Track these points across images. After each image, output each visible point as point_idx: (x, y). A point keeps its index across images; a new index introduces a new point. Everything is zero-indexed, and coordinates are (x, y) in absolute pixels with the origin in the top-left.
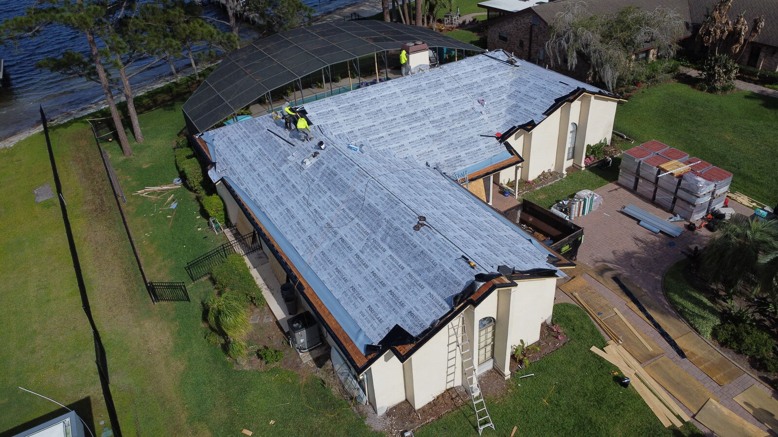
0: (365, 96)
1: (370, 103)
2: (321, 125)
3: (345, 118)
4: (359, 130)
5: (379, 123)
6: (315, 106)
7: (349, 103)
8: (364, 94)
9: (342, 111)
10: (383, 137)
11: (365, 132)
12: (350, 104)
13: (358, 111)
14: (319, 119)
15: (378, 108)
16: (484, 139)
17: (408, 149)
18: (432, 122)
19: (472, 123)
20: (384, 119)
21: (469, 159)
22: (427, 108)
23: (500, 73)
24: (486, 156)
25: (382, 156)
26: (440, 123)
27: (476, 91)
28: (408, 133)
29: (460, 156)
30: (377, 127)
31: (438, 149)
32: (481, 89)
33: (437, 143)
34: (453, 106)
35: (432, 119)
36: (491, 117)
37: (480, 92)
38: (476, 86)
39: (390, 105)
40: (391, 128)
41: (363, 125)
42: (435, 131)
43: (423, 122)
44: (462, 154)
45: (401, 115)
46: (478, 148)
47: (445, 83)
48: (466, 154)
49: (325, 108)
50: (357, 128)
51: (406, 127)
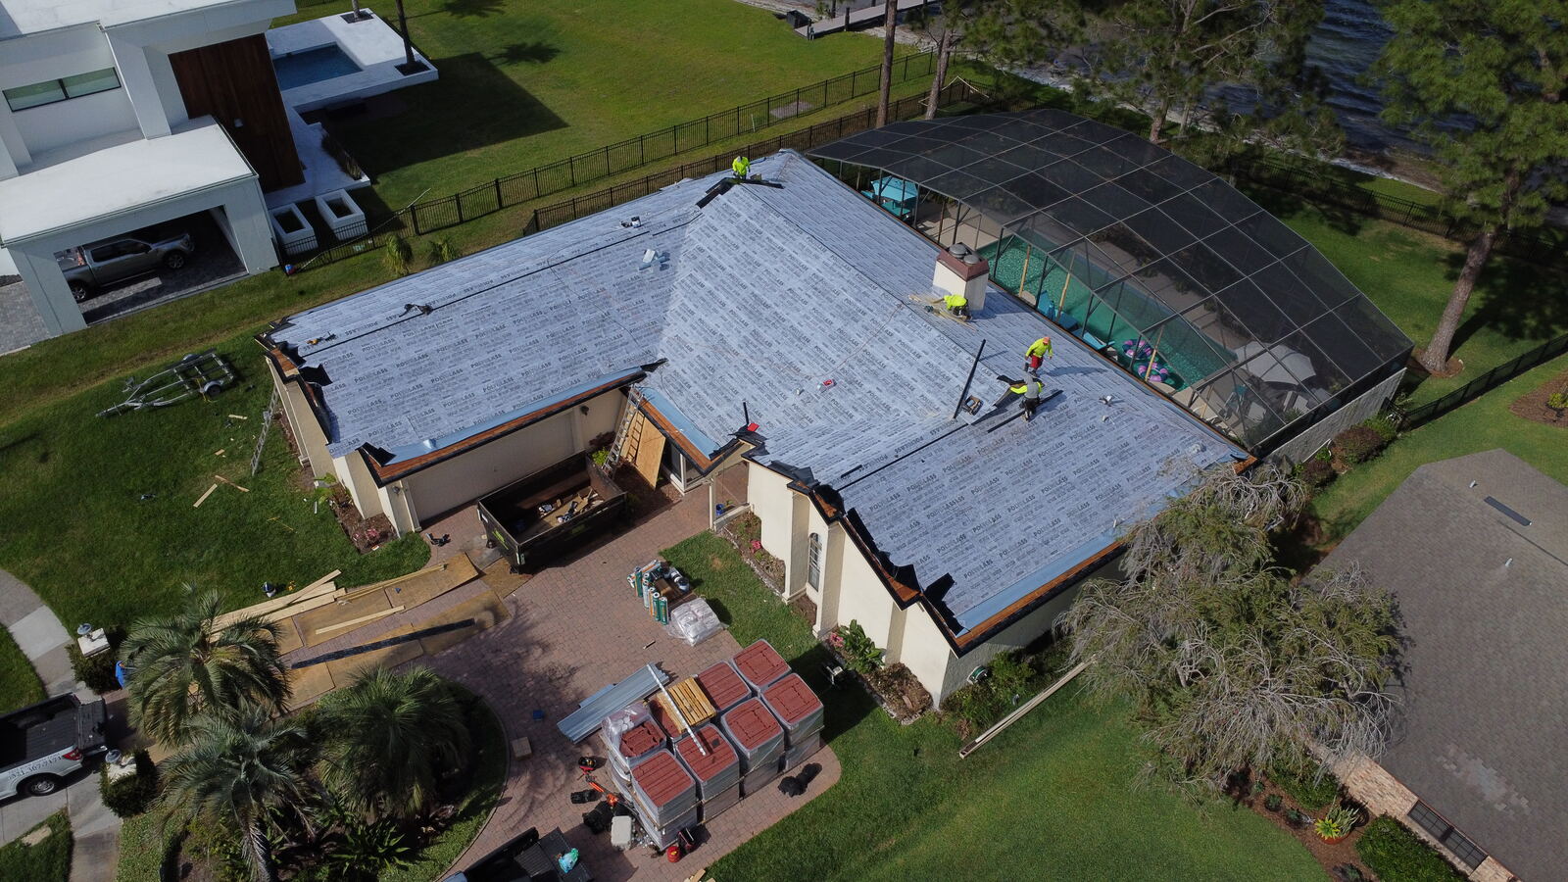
1: (772, 249)
3: (727, 234)
5: (732, 273)
9: (741, 226)
13: (749, 242)
15: (762, 261)
16: (738, 409)
17: (686, 321)
18: (755, 333)
19: (771, 384)
20: (742, 275)
21: (687, 399)
22: (786, 317)
23: (930, 397)
24: (699, 422)
25: (653, 293)
26: (755, 342)
27: (858, 372)
28: (721, 311)
29: (690, 387)
30: (721, 274)
31: (698, 356)
32: (868, 377)
33: (709, 351)
34: (804, 350)
35: (761, 331)
36: (797, 408)
37: (859, 378)
38: (873, 368)
39: (774, 272)
40: (723, 289)
41: (720, 257)
42: (733, 342)
43: (750, 322)
44: (695, 389)
45: (756, 292)
46: (715, 406)
47: (860, 323)
48: (697, 393)
49: (741, 207)
50: (711, 253)
51: (731, 305)
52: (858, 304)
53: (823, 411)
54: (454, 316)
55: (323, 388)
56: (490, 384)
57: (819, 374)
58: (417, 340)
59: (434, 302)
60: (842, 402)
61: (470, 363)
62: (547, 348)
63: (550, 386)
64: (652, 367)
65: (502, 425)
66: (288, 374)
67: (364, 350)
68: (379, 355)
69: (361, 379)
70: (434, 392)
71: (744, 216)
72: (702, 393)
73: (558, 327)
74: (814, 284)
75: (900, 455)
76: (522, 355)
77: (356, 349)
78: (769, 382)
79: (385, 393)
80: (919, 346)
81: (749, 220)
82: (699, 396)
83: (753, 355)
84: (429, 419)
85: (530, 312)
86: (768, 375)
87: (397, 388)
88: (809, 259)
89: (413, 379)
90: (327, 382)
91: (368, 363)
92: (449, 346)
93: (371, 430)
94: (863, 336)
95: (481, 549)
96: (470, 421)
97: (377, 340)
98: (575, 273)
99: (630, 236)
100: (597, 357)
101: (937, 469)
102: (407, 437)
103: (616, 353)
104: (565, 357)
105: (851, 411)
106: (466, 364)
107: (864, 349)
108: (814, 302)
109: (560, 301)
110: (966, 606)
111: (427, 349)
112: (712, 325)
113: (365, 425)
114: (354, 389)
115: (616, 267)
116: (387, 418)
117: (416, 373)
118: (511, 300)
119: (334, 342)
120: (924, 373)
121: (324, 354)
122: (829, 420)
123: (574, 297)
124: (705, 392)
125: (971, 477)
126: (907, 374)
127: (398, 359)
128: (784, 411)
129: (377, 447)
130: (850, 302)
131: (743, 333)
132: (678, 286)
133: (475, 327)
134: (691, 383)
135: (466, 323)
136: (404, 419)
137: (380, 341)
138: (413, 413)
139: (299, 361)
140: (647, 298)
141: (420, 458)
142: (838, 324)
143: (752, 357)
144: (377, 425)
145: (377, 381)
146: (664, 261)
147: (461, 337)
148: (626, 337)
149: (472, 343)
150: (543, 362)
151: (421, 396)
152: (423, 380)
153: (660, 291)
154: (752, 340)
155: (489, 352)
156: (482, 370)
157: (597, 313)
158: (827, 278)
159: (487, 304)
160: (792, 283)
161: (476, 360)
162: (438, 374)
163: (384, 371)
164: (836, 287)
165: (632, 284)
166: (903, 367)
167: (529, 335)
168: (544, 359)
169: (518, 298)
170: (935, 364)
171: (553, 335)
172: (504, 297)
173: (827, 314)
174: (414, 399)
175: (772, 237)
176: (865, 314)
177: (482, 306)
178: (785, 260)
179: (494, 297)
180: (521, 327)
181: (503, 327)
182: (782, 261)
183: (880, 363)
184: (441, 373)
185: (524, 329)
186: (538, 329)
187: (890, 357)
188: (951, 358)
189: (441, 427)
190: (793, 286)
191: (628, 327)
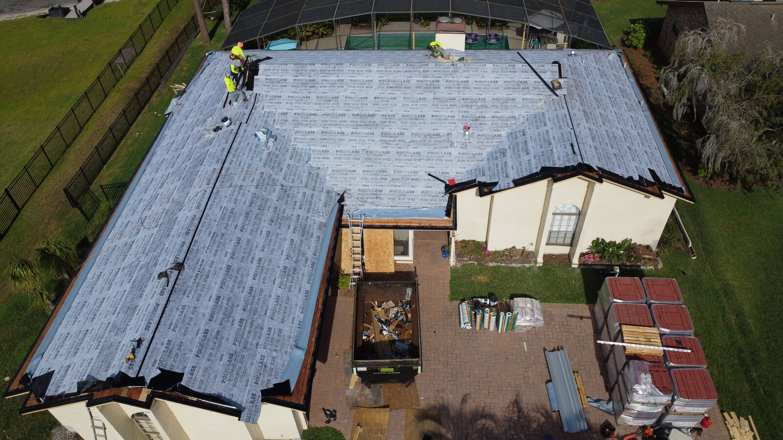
1: (333, 84)
2: (260, 94)
3: (292, 95)
4: (295, 114)
5: (323, 113)
9: (295, 85)
10: (314, 133)
11: (299, 119)
13: (313, 90)
14: (264, 85)
15: (336, 95)
16: (429, 180)
17: (328, 158)
18: (384, 134)
19: (432, 153)
20: (333, 110)
21: (389, 199)
22: (393, 113)
23: (528, 96)
24: (413, 204)
25: (288, 157)
26: (392, 139)
27: (474, 112)
28: (345, 137)
29: (382, 191)
30: (317, 118)
31: (364, 171)
32: (482, 110)
33: (367, 164)
34: (427, 122)
35: (386, 130)
36: (464, 154)
37: (478, 115)
38: (479, 104)
39: (353, 95)
40: (331, 125)
41: (304, 110)
42: (377, 148)
43: (373, 131)
44: (386, 190)
45: (355, 113)
46: (412, 189)
47: (442, 87)
48: (391, 191)
49: (281, 74)
50: (295, 111)
51: (349, 130)
52: (427, 79)
53: (481, 144)
54: (202, 256)
55: (183, 383)
56: (278, 281)
57: (453, 128)
58: (199, 292)
59: (176, 258)
60: (485, 132)
61: (250, 278)
62: (279, 231)
63: (310, 254)
64: (342, 199)
65: (318, 300)
66: (143, 398)
67: (174, 330)
68: (189, 324)
69: (200, 352)
70: (255, 317)
71: (290, 79)
72: (394, 188)
73: (268, 215)
74: (386, 86)
75: (571, 127)
76: (271, 247)
77: (166, 335)
78: (428, 153)
79: (228, 346)
80: (490, 77)
81: (296, 78)
82: (394, 191)
83: (399, 146)
84: (275, 336)
85: (242, 218)
86: (423, 150)
87: (230, 334)
88: (366, 75)
89: (231, 319)
90: (180, 376)
91: (189, 337)
92: (224, 278)
93: (252, 381)
94: (452, 92)
95: (361, 395)
96: (298, 314)
97: (173, 315)
98: (235, 174)
99: (235, 131)
100: (309, 215)
101: (586, 124)
102: (279, 361)
103: (315, 205)
104: (295, 229)
105: (497, 133)
106: (249, 281)
107: (461, 98)
108: (399, 94)
109: (249, 198)
111: (214, 292)
112: (350, 148)
113: (244, 379)
114: (204, 363)
115: (251, 155)
116: (250, 361)
117: (228, 314)
118: (222, 218)
119: (145, 344)
120: (510, 88)
121: (150, 359)
122: (490, 146)
123: (253, 189)
124: (396, 186)
125: (595, 119)
126: (502, 94)
127: (204, 315)
128: (458, 161)
129: (271, 386)
130: (421, 81)
131: (378, 139)
132: (295, 143)
133: (224, 253)
134: (380, 188)
135: (215, 255)
136: (261, 351)
137: (176, 315)
138: (261, 342)
139: (139, 381)
141: (304, 366)
142: (430, 96)
143: (400, 148)
144: (252, 372)
145: (211, 344)
147: (224, 266)
148: (309, 192)
149: (235, 265)
150: (288, 242)
151: (251, 327)
152: (238, 314)
153: (289, 153)
154: (387, 139)
155: (252, 262)
156: (262, 276)
157: (277, 189)
158: (391, 78)
159: (211, 232)
160: (372, 94)
161: (252, 273)
162: (242, 303)
163: (206, 332)
164: (402, 79)
165: (272, 159)
166: (494, 93)
167: (259, 232)
168: (286, 240)
169: (224, 215)
170: (510, 80)
171: (272, 221)
172: (215, 221)
173: (416, 96)
174: (249, 332)
175: (325, 78)
176: (438, 81)
177: (209, 236)
178: (350, 85)
179: (210, 224)
180: (249, 231)
181: (239, 239)
182: (350, 87)
183: (479, 99)
184: (242, 300)
185: (252, 231)
186: (259, 224)
187: (481, 93)
188: (514, 72)
189: (289, 334)
190: (375, 95)
191: (302, 185)
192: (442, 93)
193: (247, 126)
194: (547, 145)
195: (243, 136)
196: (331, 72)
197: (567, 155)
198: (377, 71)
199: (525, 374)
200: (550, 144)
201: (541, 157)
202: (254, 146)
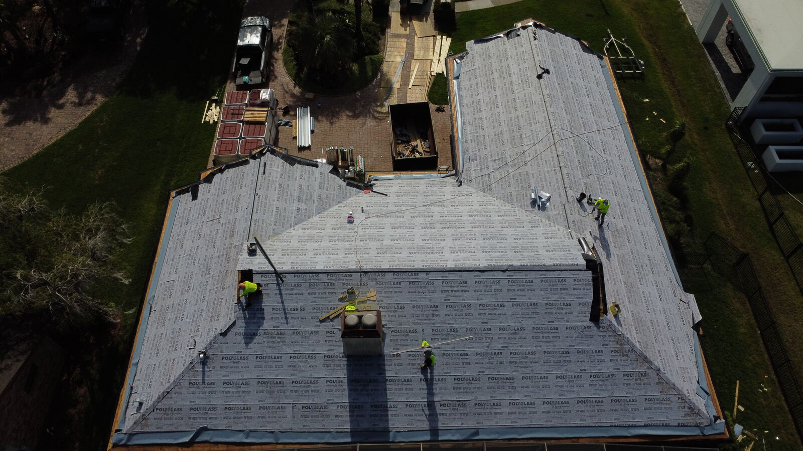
0: (496, 257)
1: (493, 249)
2: (569, 239)
3: (535, 241)
4: (523, 227)
5: (495, 228)
6: (570, 261)
7: (521, 255)
8: (496, 260)
9: (535, 248)
10: (499, 216)
11: (517, 224)
12: (521, 253)
13: (513, 245)
14: (569, 246)
15: (487, 241)
16: (387, 192)
18: (431, 216)
19: (384, 206)
20: (486, 231)
22: (424, 230)
23: (285, 244)
25: (514, 193)
26: (422, 214)
27: (342, 233)
28: (467, 214)
30: (500, 225)
32: (334, 234)
34: (389, 225)
35: (428, 219)
38: (336, 238)
39: (469, 241)
40: (484, 221)
41: (516, 230)
42: (435, 208)
43: (442, 218)
45: (462, 229)
47: (374, 249)
51: (465, 218)
54: (531, 90)
56: (482, 102)
58: (522, 73)
59: (544, 80)
61: (498, 95)
62: (494, 130)
67: (523, 51)
68: (518, 58)
69: (506, 51)
70: (486, 79)
73: (506, 136)
74: (435, 249)
75: (257, 197)
76: (494, 118)
77: (525, 48)
78: (387, 206)
79: (494, 60)
80: (320, 258)
81: (537, 253)
83: (415, 210)
84: (471, 77)
85: (522, 124)
86: (392, 208)
87: (495, 66)
88: (459, 257)
89: (498, 71)
91: (514, 53)
92: (512, 86)
93: (475, 54)
94: (363, 245)
96: (465, 93)
100: (478, 154)
101: (239, 215)
102: (465, 68)
103: (477, 164)
106: (498, 93)
107: (354, 242)
108: (420, 243)
109: (525, 140)
110: (181, 202)
111: (514, 77)
112: (461, 208)
114: (502, 48)
116: (480, 61)
117: (501, 72)
118: (534, 116)
120: (302, 250)
121: (526, 37)
123: (526, 148)
125: (224, 232)
127: (513, 65)
129: (465, 57)
130: (397, 253)
131: (435, 214)
132: (515, 210)
133: (521, 98)
135: (525, 94)
136: (476, 68)
137: (526, 57)
138: (478, 71)
139: (525, 28)
140: (512, 189)
142: (387, 242)
144: (476, 57)
145: (502, 57)
146: (537, 204)
147: (516, 91)
148: (486, 172)
149: (511, 96)
150: (485, 127)
151: (486, 74)
152: (496, 75)
153: (514, 198)
154: (426, 214)
155: (502, 103)
156: (492, 99)
157: (509, 159)
158: (431, 256)
159: (535, 104)
160: (449, 243)
161: (499, 97)
162: (497, 81)
163: (507, 60)
164: (418, 255)
165: (525, 182)
166: (319, 246)
167: (506, 122)
168: (487, 127)
169: (534, 119)
170: (300, 256)
171: (502, 134)
172: (537, 112)
173: (402, 242)
174: (486, 71)
175: (504, 254)
176: (378, 253)
177: (535, 102)
178: (474, 249)
179: (539, 108)
180: (513, 119)
181: (516, 110)
182: (474, 247)
183: (335, 241)
184: (497, 82)
185: (511, 120)
186: (509, 126)
187: (333, 246)
188: (294, 263)
189: (465, 81)
190: (445, 242)
191: (493, 174)
192: (373, 245)
193: (561, 202)
194: (283, 184)
195: (559, 189)
196: (500, 259)
197: (271, 165)
198: (447, 261)
199: (325, 136)
200: (280, 185)
201: (291, 175)
202: (545, 185)
